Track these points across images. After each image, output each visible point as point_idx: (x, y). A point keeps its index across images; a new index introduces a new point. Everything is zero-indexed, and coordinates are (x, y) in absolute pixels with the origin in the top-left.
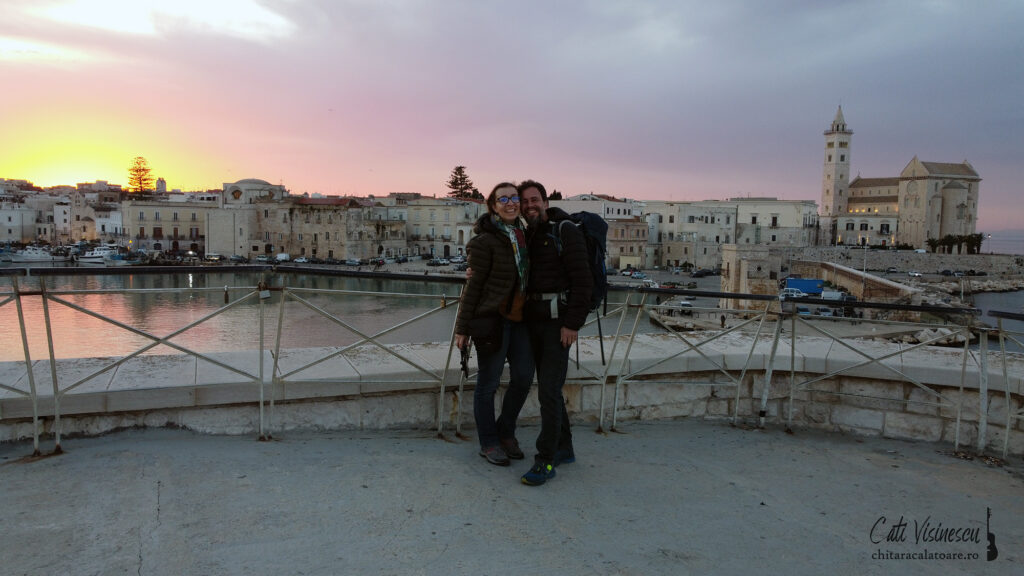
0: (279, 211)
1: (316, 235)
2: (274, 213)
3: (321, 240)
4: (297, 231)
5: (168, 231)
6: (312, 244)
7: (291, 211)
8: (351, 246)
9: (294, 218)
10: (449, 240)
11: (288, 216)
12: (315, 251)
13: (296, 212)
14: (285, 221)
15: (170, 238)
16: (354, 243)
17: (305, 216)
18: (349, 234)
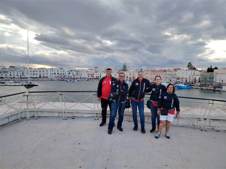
2: (148, 73)
4: (153, 77)
5: (129, 77)
10: (187, 79)
14: (150, 75)
16: (165, 79)
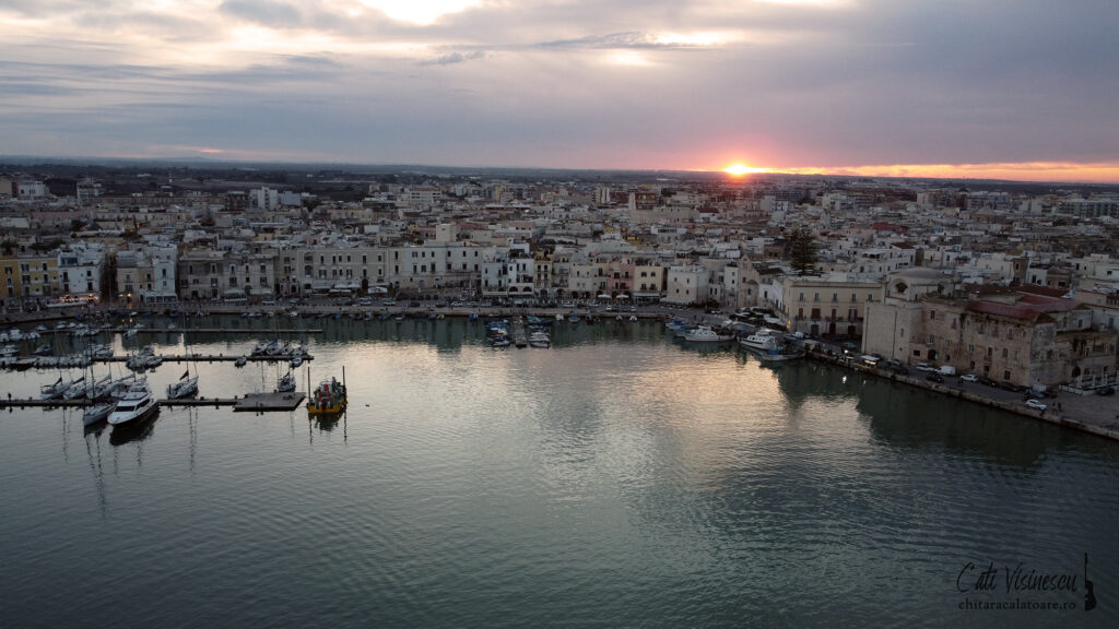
0: (948, 315)
1: (990, 349)
2: (943, 315)
3: (997, 356)
4: (967, 341)
5: (826, 312)
6: (985, 359)
7: (963, 317)
8: (1036, 369)
9: (965, 325)
11: (958, 321)
12: (987, 368)
13: (968, 319)
14: (954, 327)
15: (827, 319)
16: (1039, 365)
17: (979, 325)
18: (1034, 355)
